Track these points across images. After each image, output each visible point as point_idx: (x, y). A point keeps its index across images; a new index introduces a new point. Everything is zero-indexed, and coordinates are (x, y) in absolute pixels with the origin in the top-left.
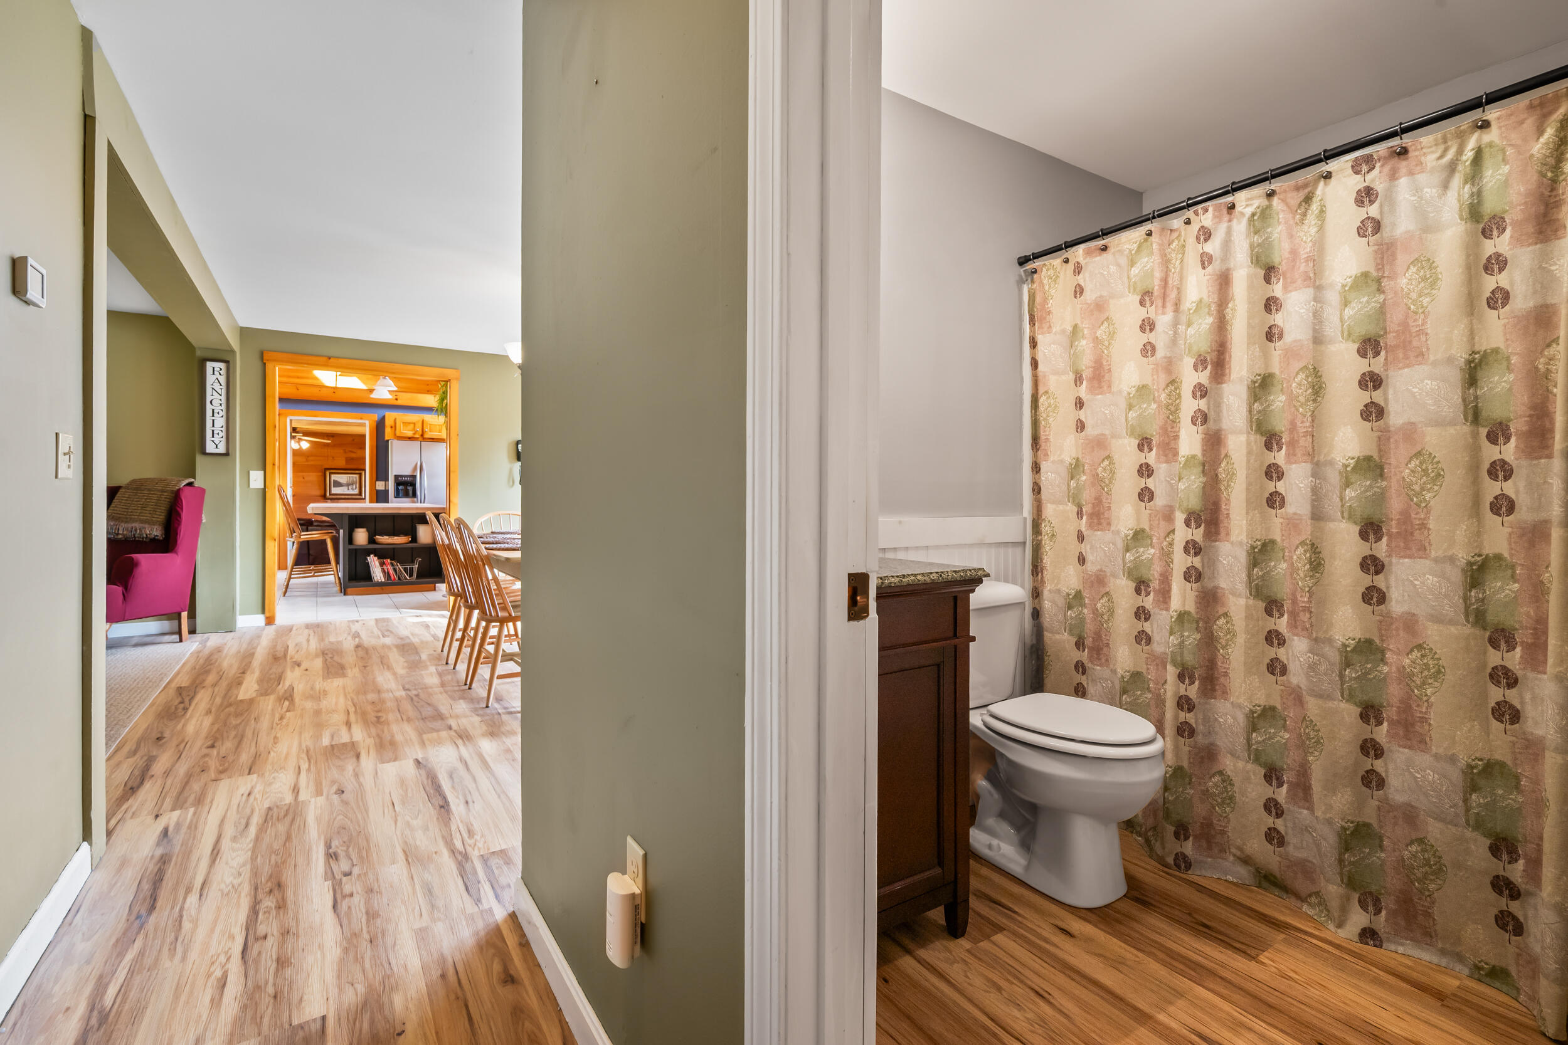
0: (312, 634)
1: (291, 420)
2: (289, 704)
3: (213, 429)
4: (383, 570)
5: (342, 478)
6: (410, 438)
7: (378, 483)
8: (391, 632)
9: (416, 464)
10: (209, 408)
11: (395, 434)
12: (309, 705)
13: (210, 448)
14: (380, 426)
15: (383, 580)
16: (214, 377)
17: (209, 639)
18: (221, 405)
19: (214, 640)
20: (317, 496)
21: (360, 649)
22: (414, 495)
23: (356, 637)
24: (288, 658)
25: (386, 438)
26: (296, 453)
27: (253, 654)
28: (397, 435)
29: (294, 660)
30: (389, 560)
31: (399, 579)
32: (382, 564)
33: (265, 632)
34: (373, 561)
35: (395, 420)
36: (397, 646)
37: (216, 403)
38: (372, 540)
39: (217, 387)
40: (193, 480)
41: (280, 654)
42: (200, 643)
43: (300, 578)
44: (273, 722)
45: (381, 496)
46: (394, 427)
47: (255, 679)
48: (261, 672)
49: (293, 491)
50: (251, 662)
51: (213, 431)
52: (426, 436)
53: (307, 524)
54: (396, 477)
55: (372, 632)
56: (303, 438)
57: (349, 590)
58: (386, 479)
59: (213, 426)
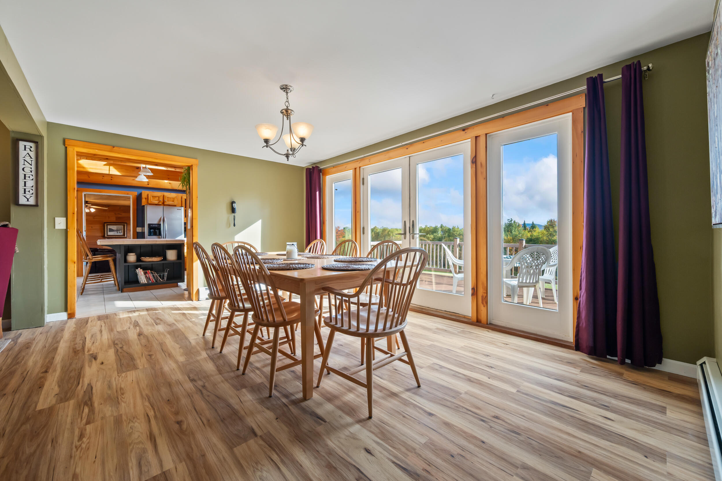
0: (103, 325)
1: (85, 195)
2: (89, 411)
3: (25, 188)
4: (146, 277)
5: (114, 227)
6: (156, 205)
7: (137, 228)
8: (161, 320)
9: (161, 218)
10: (21, 174)
11: (148, 203)
12: (109, 411)
13: (22, 200)
14: (139, 198)
15: (146, 282)
16: (26, 152)
17: (21, 334)
18: (31, 171)
19: (26, 335)
20: (100, 236)
21: (142, 337)
22: (160, 234)
23: (136, 326)
24: (86, 350)
25: (143, 204)
26: (88, 214)
27: (56, 349)
28: (149, 203)
29: (91, 352)
30: (149, 271)
31: (156, 281)
32: (145, 273)
33: (68, 325)
34: (140, 272)
35: (148, 195)
36: (169, 333)
37: (27, 170)
38: (138, 260)
39: (28, 159)
40: (7, 223)
41: (79, 347)
42: (12, 341)
43: (92, 283)
44: (72, 443)
45: (141, 235)
46: (147, 199)
47: (56, 379)
48: (62, 369)
49: (86, 234)
50: (53, 358)
51: (25, 189)
52: (165, 204)
53: (95, 251)
54: (149, 225)
55: (147, 321)
56: (92, 206)
57: (125, 289)
58: (143, 226)
59: (25, 186)
